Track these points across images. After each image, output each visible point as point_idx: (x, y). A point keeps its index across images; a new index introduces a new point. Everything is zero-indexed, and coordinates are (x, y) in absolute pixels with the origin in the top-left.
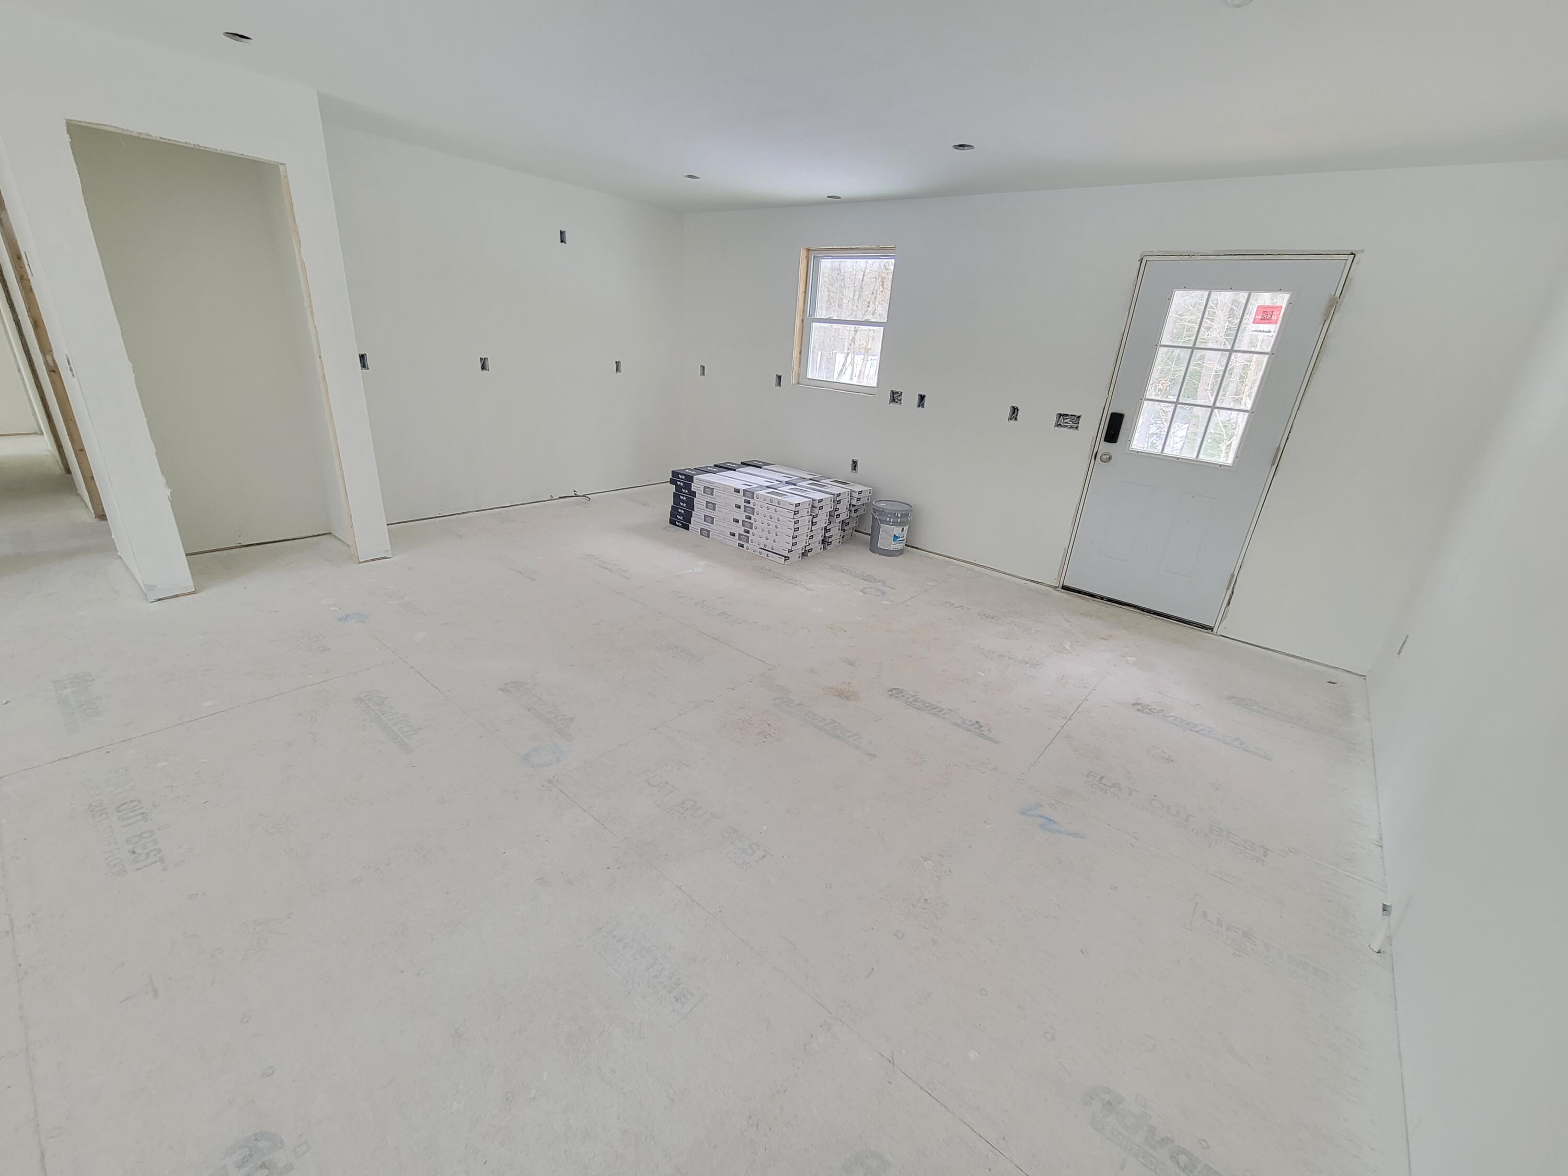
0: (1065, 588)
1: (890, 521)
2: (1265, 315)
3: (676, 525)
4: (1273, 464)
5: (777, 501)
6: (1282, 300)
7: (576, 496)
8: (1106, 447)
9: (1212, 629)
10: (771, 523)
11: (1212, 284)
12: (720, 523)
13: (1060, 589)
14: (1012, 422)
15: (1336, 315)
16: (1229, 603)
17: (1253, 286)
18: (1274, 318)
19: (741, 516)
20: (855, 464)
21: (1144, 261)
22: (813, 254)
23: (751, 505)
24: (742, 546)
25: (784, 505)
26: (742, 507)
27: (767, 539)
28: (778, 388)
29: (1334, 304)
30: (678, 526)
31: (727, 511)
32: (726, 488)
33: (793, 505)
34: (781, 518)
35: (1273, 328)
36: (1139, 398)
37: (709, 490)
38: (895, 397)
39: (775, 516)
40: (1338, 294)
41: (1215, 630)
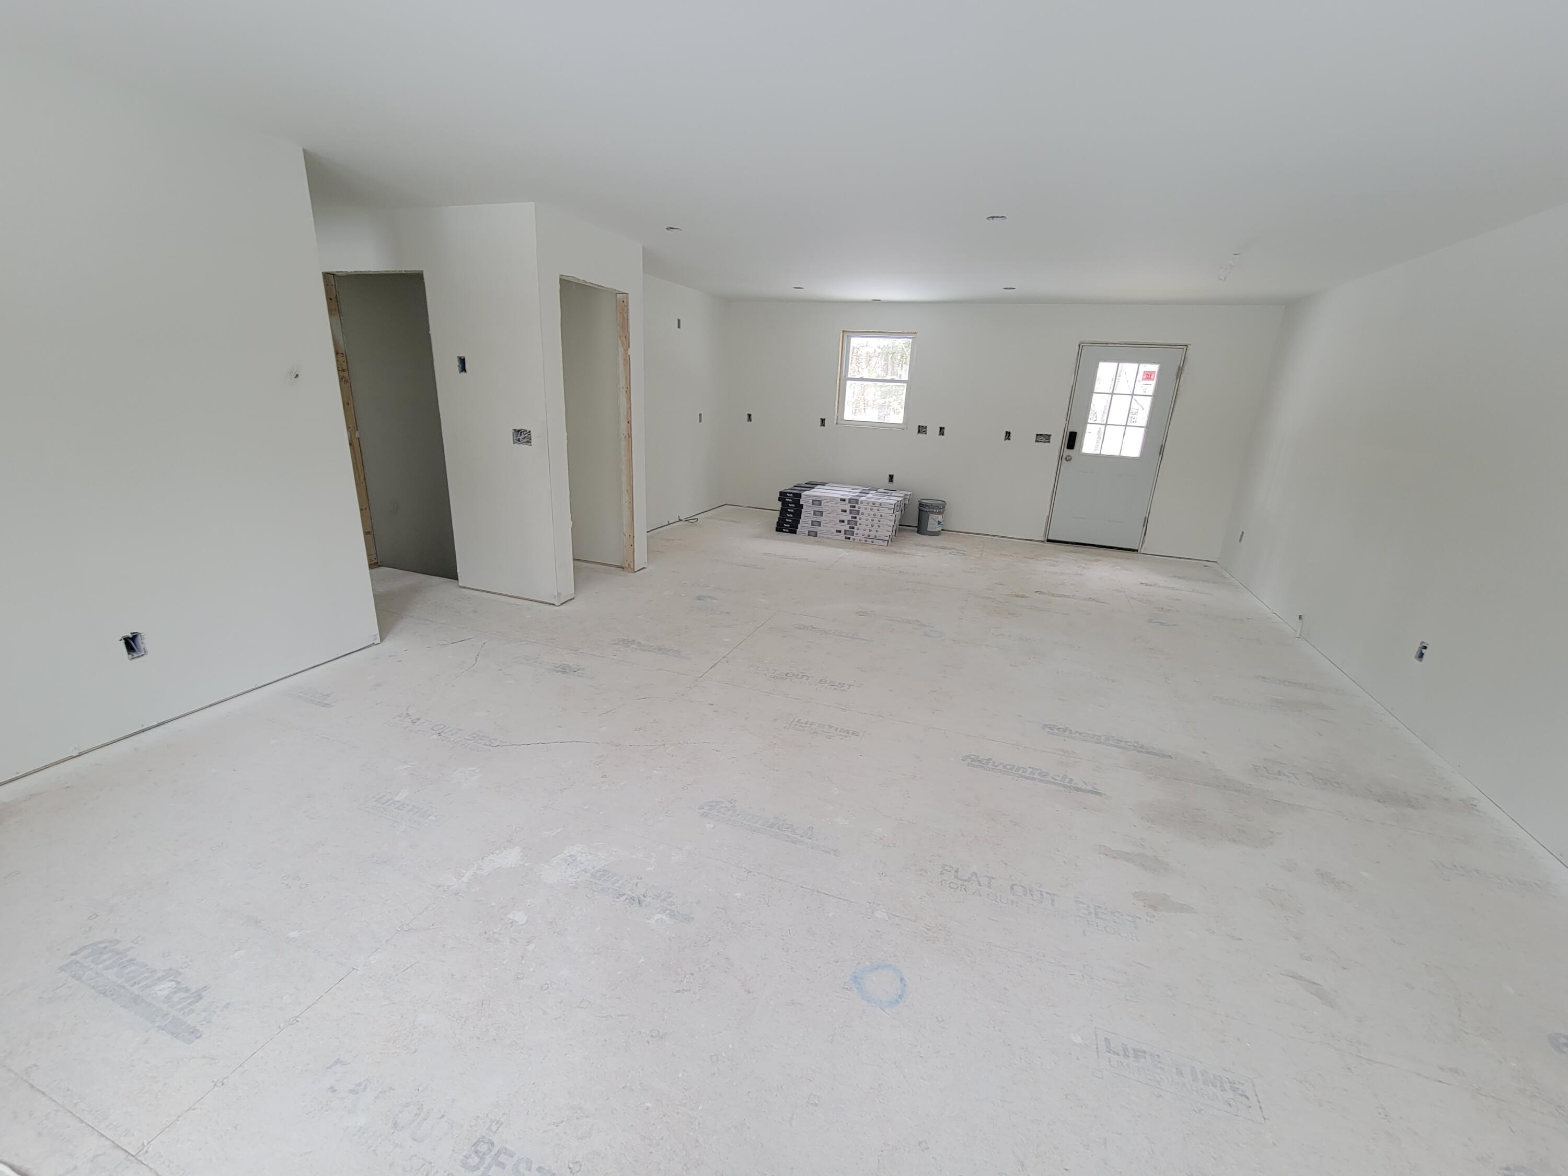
0: (1049, 541)
1: (936, 512)
2: (1148, 376)
3: (783, 532)
4: (1160, 454)
5: (879, 504)
6: (1154, 368)
7: (680, 520)
8: (1067, 452)
9: (1137, 551)
10: (874, 519)
11: (1120, 359)
12: (826, 525)
13: (1046, 542)
14: (1007, 441)
15: (1182, 376)
16: (1145, 535)
17: (1139, 361)
18: (1152, 377)
19: (847, 517)
20: (891, 477)
21: (1081, 346)
22: (847, 334)
23: (856, 509)
24: (849, 538)
25: (884, 505)
26: (848, 512)
27: (870, 531)
28: (822, 427)
29: (1180, 370)
30: (786, 532)
31: (834, 515)
32: (833, 499)
33: (892, 504)
34: (883, 514)
35: (1153, 383)
36: (1085, 423)
37: (817, 502)
38: (922, 430)
39: (878, 514)
40: (1181, 365)
41: (1139, 551)
